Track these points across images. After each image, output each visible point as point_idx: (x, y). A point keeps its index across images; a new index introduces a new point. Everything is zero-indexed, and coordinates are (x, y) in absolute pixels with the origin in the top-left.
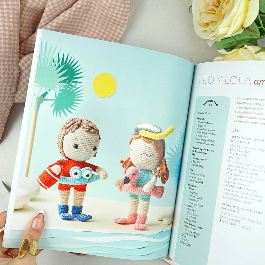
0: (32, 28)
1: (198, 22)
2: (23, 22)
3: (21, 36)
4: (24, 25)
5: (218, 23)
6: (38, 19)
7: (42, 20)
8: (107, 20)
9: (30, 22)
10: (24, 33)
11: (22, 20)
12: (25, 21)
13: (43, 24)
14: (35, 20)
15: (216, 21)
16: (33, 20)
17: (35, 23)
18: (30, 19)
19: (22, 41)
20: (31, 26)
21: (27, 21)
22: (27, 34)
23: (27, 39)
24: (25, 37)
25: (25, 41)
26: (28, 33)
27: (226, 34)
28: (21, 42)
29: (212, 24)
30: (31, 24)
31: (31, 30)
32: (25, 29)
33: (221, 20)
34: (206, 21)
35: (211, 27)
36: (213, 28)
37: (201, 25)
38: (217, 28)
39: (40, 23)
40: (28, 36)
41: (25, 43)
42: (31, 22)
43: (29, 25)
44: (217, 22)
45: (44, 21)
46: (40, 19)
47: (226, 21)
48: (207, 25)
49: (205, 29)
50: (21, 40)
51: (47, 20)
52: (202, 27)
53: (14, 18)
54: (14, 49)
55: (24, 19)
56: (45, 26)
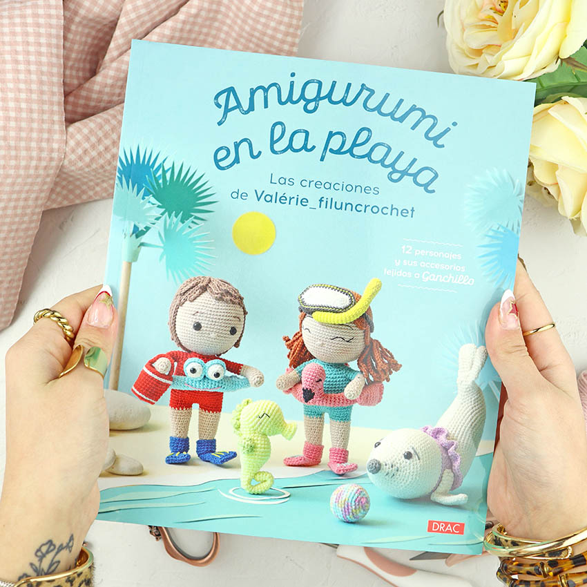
0: (90, 62)
1: (458, 48)
2: (71, 50)
3: (68, 81)
4: (73, 55)
5: (504, 48)
6: (102, 44)
7: (112, 45)
9: (86, 48)
10: (74, 73)
11: (68, 44)
12: (76, 47)
13: (115, 53)
14: (97, 45)
15: (499, 43)
16: (91, 45)
17: (96, 50)
18: (86, 42)
19: (69, 91)
20: (89, 58)
21: (79, 47)
22: (79, 77)
23: (80, 86)
24: (76, 82)
25: (74, 92)
26: (81, 74)
27: (520, 73)
28: (66, 95)
29: (489, 51)
30: (87, 54)
31: (88, 66)
32: (76, 65)
33: (510, 42)
34: (475, 45)
35: (488, 59)
36: (491, 60)
37: (465, 54)
38: (499, 59)
39: (108, 51)
40: (82, 82)
41: (75, 96)
42: (89, 49)
43: (84, 57)
44: (500, 46)
45: (118, 47)
46: (108, 43)
47: (520, 44)
48: (479, 52)
49: (474, 62)
50: (67, 89)
51: (123, 45)
52: (468, 56)
53: (49, 45)
54: (52, 112)
55: (73, 42)
56: (118, 57)
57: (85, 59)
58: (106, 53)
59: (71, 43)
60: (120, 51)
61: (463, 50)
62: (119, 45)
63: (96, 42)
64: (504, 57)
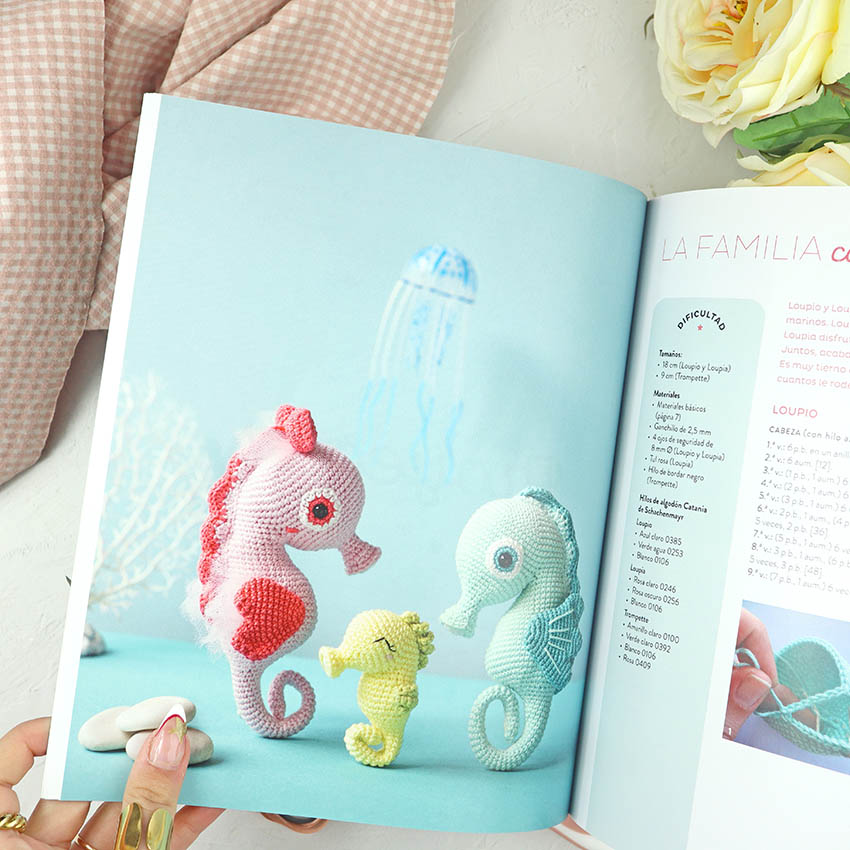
0: (143, 89)
1: (675, 69)
2: (114, 74)
3: (110, 117)
4: (117, 81)
5: (741, 70)
6: (160, 64)
7: (173, 66)
8: (381, 63)
9: (136, 71)
10: (118, 106)
11: (110, 66)
12: (121, 69)
13: (178, 78)
14: (151, 67)
15: (733, 62)
16: (143, 68)
17: (152, 74)
18: (135, 62)
19: (111, 132)
21: (126, 70)
22: (126, 111)
23: (127, 125)
24: (120, 119)
25: (119, 133)
26: (129, 108)
27: (766, 105)
28: (108, 136)
29: (720, 75)
30: (138, 79)
32: (121, 95)
33: (749, 61)
34: (699, 65)
35: (718, 85)
36: (723, 88)
37: (685, 78)
38: (735, 86)
39: (167, 75)
40: (131, 117)
41: (121, 140)
42: (140, 71)
43: (132, 83)
44: (736, 67)
45: (182, 69)
46: (168, 62)
47: (765, 64)
48: (705, 76)
49: (697, 90)
50: (108, 129)
51: (190, 65)
52: (688, 82)
53: (86, 61)
54: (88, 158)
55: (117, 62)
56: (183, 83)
57: (135, 86)
58: (165, 76)
59: (114, 63)
60: (185, 74)
61: (683, 73)
62: (184, 66)
63: (150, 61)
64: (741, 83)
